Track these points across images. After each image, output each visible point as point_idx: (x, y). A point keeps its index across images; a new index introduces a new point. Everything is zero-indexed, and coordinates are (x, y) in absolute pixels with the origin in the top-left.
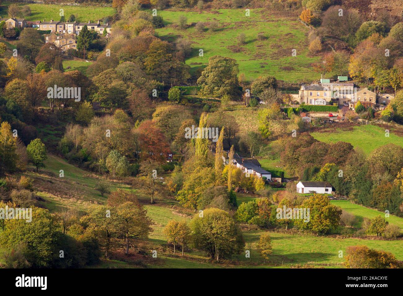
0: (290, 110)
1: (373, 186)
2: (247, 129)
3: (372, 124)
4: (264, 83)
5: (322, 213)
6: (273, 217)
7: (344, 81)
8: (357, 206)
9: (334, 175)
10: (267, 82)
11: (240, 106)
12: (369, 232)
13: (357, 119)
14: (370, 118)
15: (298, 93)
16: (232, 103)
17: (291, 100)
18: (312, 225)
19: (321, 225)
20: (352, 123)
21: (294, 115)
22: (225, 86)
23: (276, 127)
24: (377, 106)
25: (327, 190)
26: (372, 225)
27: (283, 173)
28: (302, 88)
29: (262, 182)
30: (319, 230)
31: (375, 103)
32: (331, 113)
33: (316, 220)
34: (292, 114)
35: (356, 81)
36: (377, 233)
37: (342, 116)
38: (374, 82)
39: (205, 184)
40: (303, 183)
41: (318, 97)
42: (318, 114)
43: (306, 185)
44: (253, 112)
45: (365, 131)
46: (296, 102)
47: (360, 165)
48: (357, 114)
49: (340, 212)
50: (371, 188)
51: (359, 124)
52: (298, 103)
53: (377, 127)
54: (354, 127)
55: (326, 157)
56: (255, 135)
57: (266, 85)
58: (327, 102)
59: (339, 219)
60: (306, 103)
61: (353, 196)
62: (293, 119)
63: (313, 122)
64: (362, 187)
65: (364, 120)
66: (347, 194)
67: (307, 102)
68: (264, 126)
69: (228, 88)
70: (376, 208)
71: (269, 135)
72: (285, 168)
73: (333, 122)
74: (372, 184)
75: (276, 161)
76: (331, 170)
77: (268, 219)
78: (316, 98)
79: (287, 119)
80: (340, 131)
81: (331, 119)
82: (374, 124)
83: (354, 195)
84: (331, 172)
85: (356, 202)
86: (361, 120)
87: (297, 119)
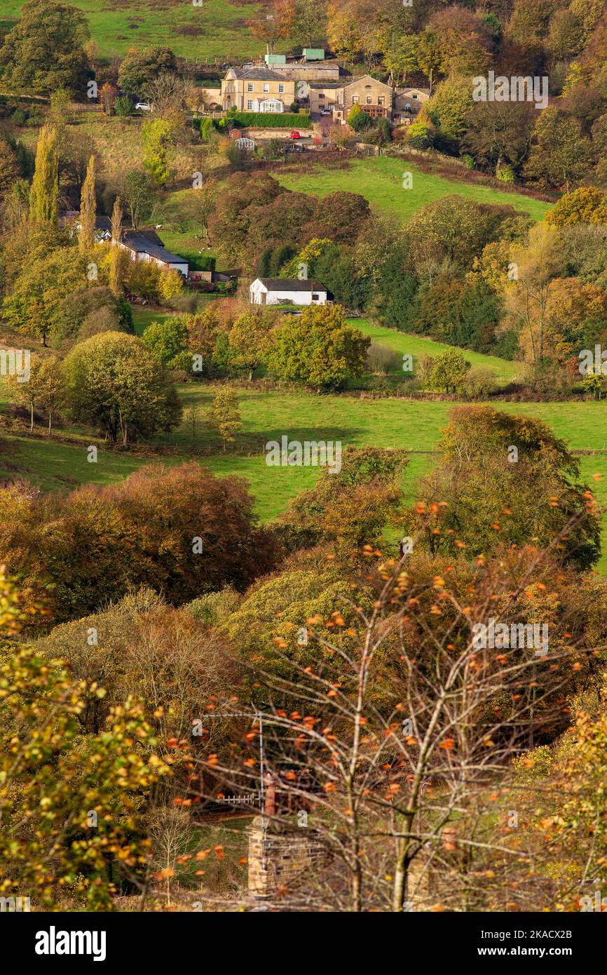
0: (207, 123)
1: (421, 288)
2: (115, 165)
3: (388, 154)
4: (149, 63)
5: (331, 343)
6: (221, 353)
7: (317, 60)
8: (384, 330)
9: (332, 265)
10: (154, 61)
11: (93, 113)
12: (429, 385)
13: (354, 143)
14: (383, 141)
15: (220, 87)
16: (76, 107)
17: (204, 102)
18: (309, 372)
19: (329, 371)
20: (345, 152)
21: (216, 136)
22: (60, 69)
23: (180, 160)
24: (394, 116)
25: (315, 297)
26: (435, 369)
27: (214, 261)
28: (230, 74)
29: (178, 280)
30: (323, 381)
31: (390, 110)
32: (295, 130)
33: (317, 360)
34: (213, 131)
35: (343, 59)
36: (447, 386)
37: (320, 137)
38: (384, 62)
39: (65, 284)
40: (265, 283)
41: (266, 96)
42: (267, 133)
43: (271, 286)
44: (124, 128)
45: (375, 170)
46: (214, 106)
47: (390, 242)
48: (353, 133)
49: (367, 342)
50: (415, 291)
51: (360, 155)
52: (219, 108)
53: (400, 162)
54: (351, 162)
55: (309, 225)
56: (140, 178)
57: (153, 66)
58: (285, 107)
59: (366, 356)
60: (239, 108)
61: (374, 311)
62: (216, 143)
63: (260, 151)
64: (396, 290)
65: (369, 145)
66: (361, 306)
67: (243, 106)
68: (156, 158)
69: (67, 73)
70: (428, 334)
71: (168, 178)
72: (216, 251)
73: (304, 150)
74: (418, 284)
75: (188, 235)
76: (323, 253)
77: (211, 357)
78: (261, 96)
79: (198, 143)
80: (322, 170)
81: (299, 144)
82: (392, 154)
83: (378, 307)
84: (323, 258)
85: (382, 324)
86: (361, 146)
87: (223, 144)
